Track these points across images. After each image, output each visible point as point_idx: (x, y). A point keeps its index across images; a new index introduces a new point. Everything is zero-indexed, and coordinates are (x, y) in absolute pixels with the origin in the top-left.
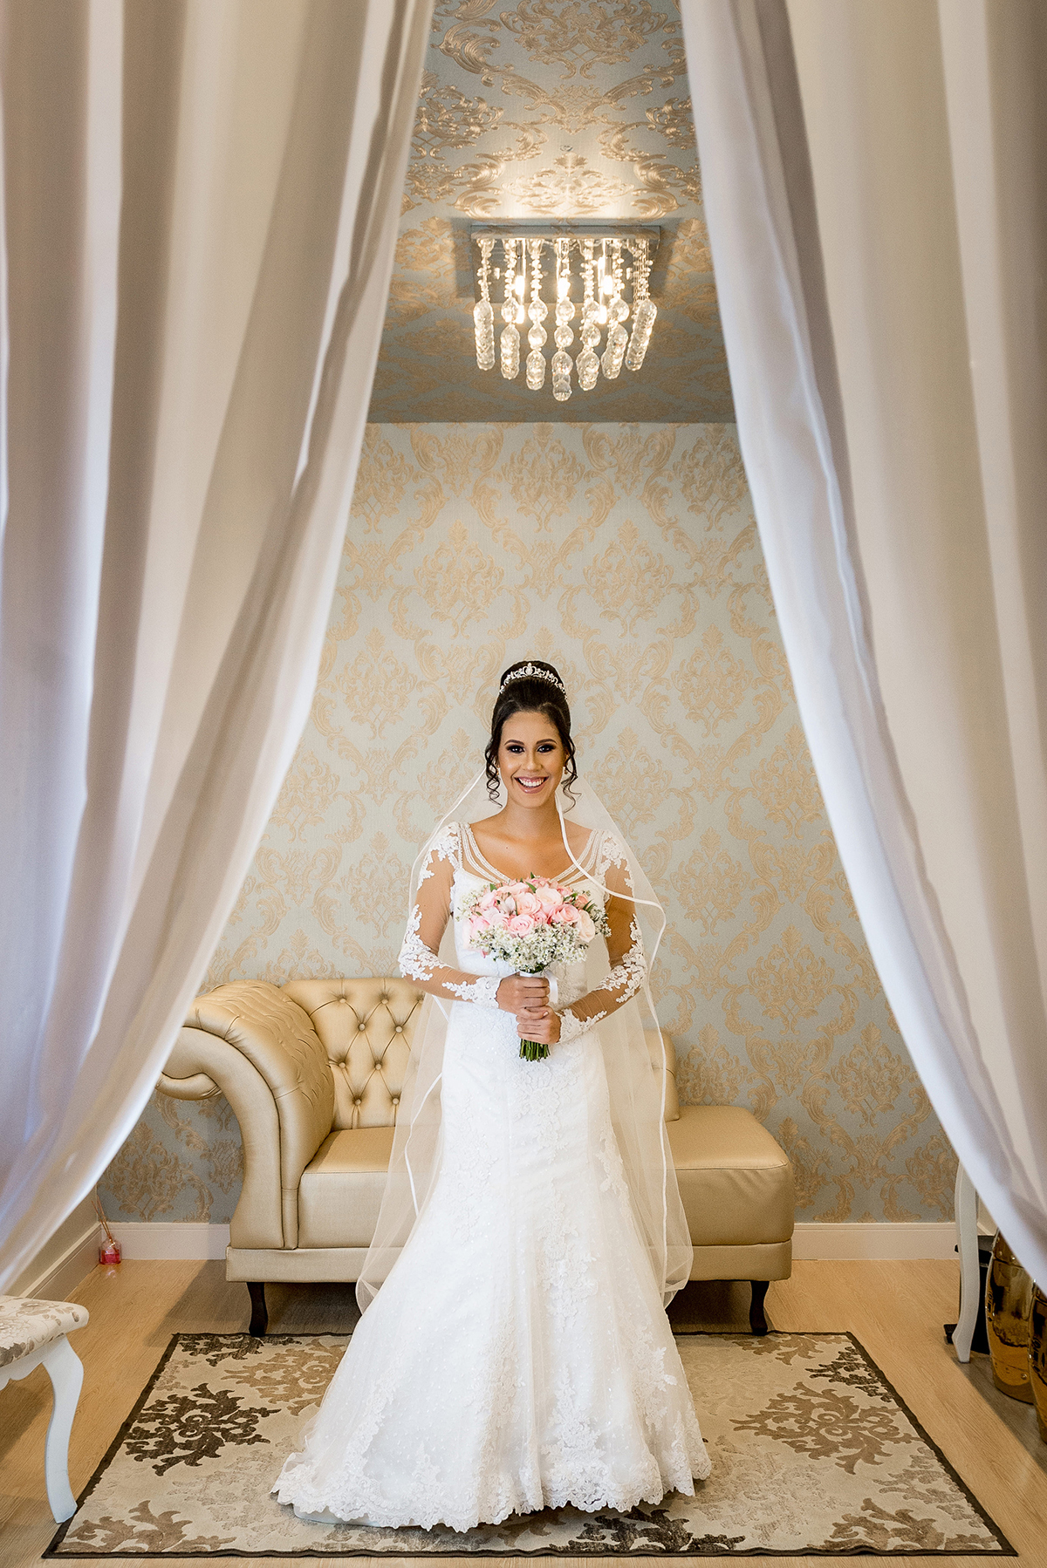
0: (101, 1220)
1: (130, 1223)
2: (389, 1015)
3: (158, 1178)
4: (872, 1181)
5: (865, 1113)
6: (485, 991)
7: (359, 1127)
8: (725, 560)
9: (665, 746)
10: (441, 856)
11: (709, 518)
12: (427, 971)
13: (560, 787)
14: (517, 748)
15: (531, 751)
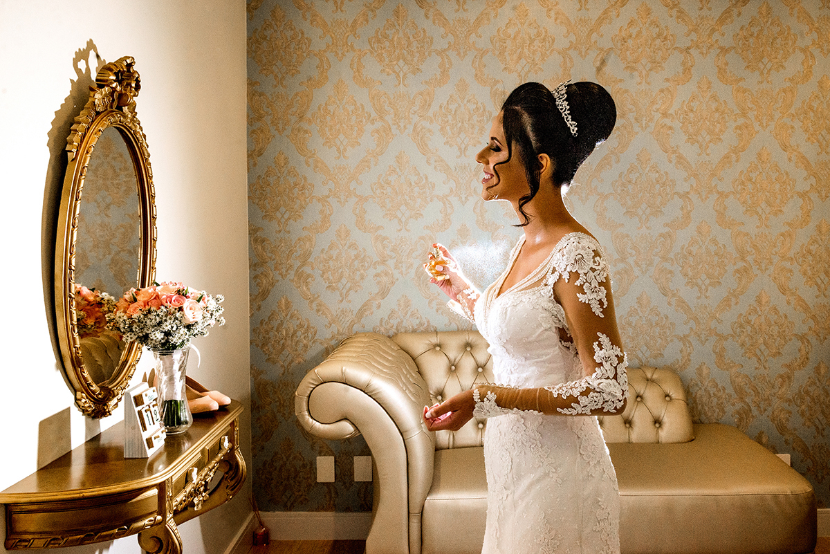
0: (255, 510)
1: (276, 513)
2: (473, 360)
3: (298, 479)
4: (823, 478)
5: (817, 427)
7: (454, 448)
8: (713, 30)
9: (670, 162)
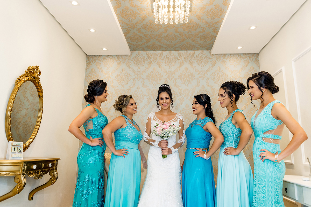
6: (156, 144)
10: (149, 118)
11: (202, 66)
12: (147, 139)
13: (170, 106)
14: (162, 99)
15: (164, 99)
